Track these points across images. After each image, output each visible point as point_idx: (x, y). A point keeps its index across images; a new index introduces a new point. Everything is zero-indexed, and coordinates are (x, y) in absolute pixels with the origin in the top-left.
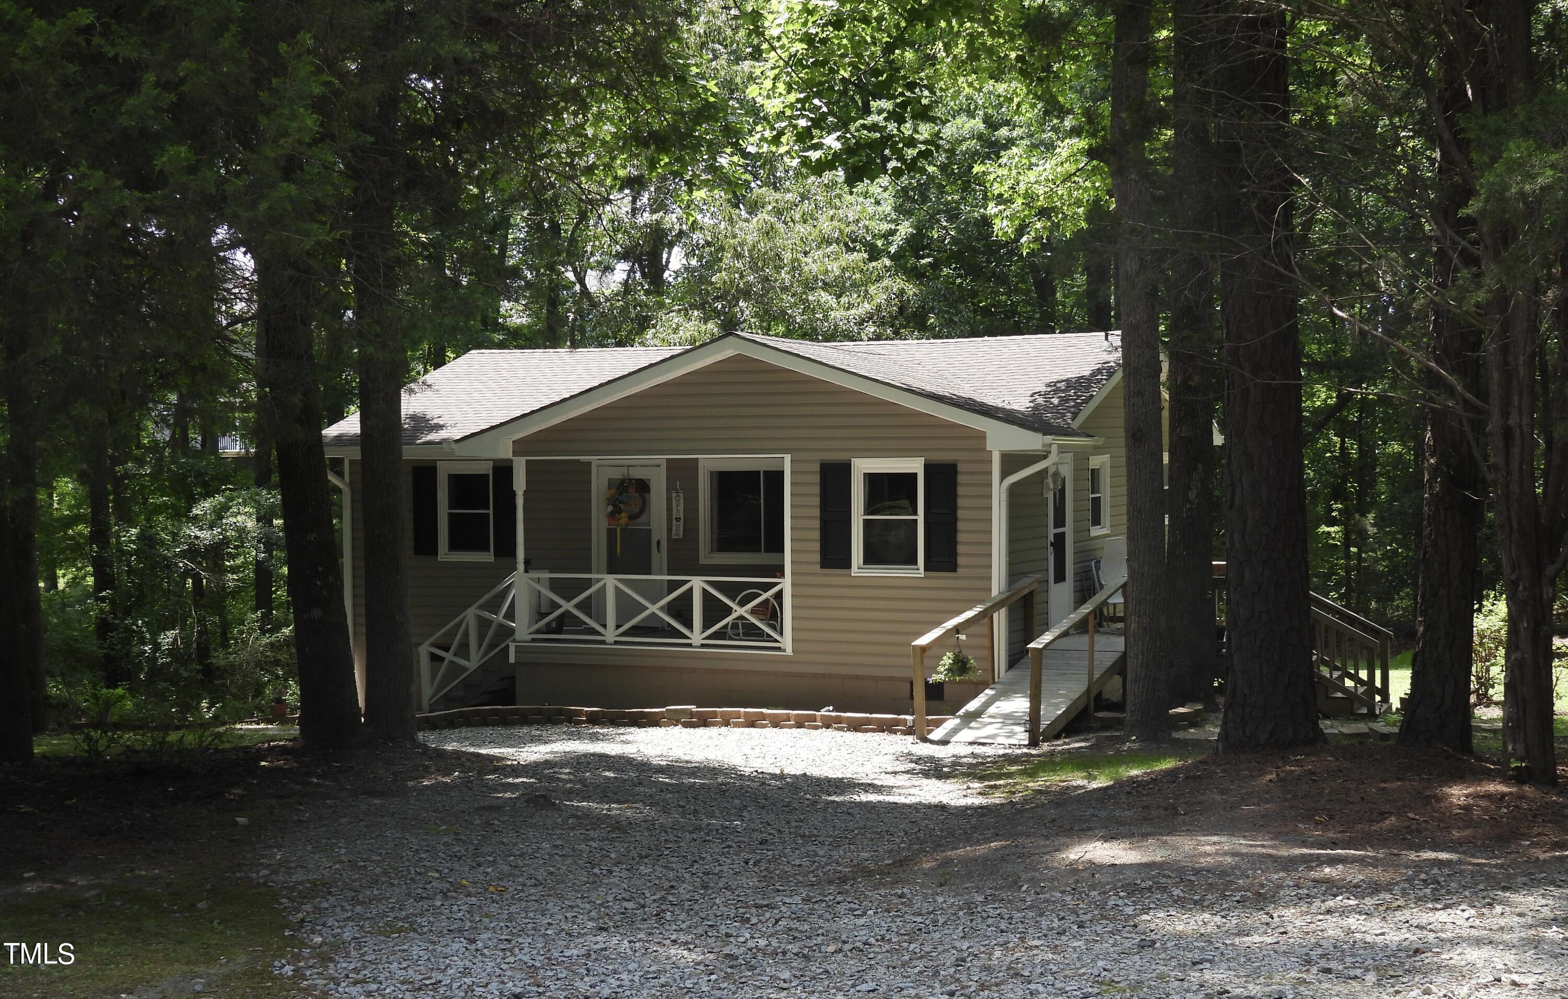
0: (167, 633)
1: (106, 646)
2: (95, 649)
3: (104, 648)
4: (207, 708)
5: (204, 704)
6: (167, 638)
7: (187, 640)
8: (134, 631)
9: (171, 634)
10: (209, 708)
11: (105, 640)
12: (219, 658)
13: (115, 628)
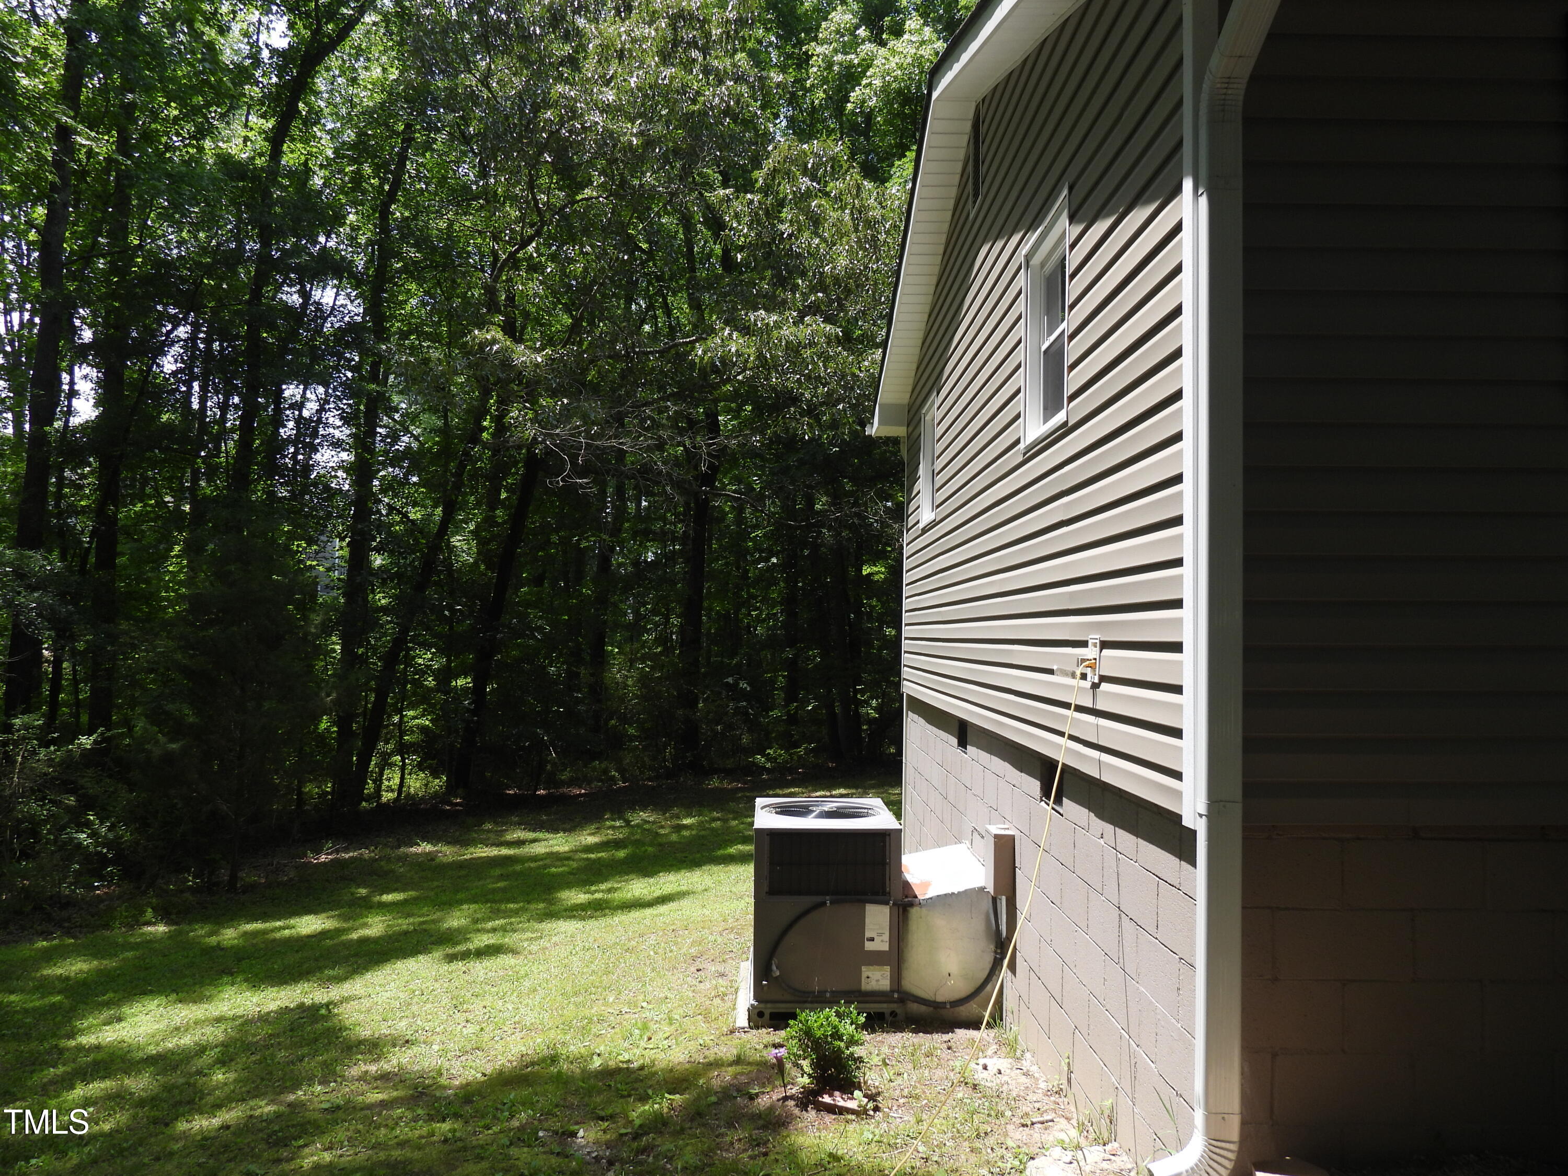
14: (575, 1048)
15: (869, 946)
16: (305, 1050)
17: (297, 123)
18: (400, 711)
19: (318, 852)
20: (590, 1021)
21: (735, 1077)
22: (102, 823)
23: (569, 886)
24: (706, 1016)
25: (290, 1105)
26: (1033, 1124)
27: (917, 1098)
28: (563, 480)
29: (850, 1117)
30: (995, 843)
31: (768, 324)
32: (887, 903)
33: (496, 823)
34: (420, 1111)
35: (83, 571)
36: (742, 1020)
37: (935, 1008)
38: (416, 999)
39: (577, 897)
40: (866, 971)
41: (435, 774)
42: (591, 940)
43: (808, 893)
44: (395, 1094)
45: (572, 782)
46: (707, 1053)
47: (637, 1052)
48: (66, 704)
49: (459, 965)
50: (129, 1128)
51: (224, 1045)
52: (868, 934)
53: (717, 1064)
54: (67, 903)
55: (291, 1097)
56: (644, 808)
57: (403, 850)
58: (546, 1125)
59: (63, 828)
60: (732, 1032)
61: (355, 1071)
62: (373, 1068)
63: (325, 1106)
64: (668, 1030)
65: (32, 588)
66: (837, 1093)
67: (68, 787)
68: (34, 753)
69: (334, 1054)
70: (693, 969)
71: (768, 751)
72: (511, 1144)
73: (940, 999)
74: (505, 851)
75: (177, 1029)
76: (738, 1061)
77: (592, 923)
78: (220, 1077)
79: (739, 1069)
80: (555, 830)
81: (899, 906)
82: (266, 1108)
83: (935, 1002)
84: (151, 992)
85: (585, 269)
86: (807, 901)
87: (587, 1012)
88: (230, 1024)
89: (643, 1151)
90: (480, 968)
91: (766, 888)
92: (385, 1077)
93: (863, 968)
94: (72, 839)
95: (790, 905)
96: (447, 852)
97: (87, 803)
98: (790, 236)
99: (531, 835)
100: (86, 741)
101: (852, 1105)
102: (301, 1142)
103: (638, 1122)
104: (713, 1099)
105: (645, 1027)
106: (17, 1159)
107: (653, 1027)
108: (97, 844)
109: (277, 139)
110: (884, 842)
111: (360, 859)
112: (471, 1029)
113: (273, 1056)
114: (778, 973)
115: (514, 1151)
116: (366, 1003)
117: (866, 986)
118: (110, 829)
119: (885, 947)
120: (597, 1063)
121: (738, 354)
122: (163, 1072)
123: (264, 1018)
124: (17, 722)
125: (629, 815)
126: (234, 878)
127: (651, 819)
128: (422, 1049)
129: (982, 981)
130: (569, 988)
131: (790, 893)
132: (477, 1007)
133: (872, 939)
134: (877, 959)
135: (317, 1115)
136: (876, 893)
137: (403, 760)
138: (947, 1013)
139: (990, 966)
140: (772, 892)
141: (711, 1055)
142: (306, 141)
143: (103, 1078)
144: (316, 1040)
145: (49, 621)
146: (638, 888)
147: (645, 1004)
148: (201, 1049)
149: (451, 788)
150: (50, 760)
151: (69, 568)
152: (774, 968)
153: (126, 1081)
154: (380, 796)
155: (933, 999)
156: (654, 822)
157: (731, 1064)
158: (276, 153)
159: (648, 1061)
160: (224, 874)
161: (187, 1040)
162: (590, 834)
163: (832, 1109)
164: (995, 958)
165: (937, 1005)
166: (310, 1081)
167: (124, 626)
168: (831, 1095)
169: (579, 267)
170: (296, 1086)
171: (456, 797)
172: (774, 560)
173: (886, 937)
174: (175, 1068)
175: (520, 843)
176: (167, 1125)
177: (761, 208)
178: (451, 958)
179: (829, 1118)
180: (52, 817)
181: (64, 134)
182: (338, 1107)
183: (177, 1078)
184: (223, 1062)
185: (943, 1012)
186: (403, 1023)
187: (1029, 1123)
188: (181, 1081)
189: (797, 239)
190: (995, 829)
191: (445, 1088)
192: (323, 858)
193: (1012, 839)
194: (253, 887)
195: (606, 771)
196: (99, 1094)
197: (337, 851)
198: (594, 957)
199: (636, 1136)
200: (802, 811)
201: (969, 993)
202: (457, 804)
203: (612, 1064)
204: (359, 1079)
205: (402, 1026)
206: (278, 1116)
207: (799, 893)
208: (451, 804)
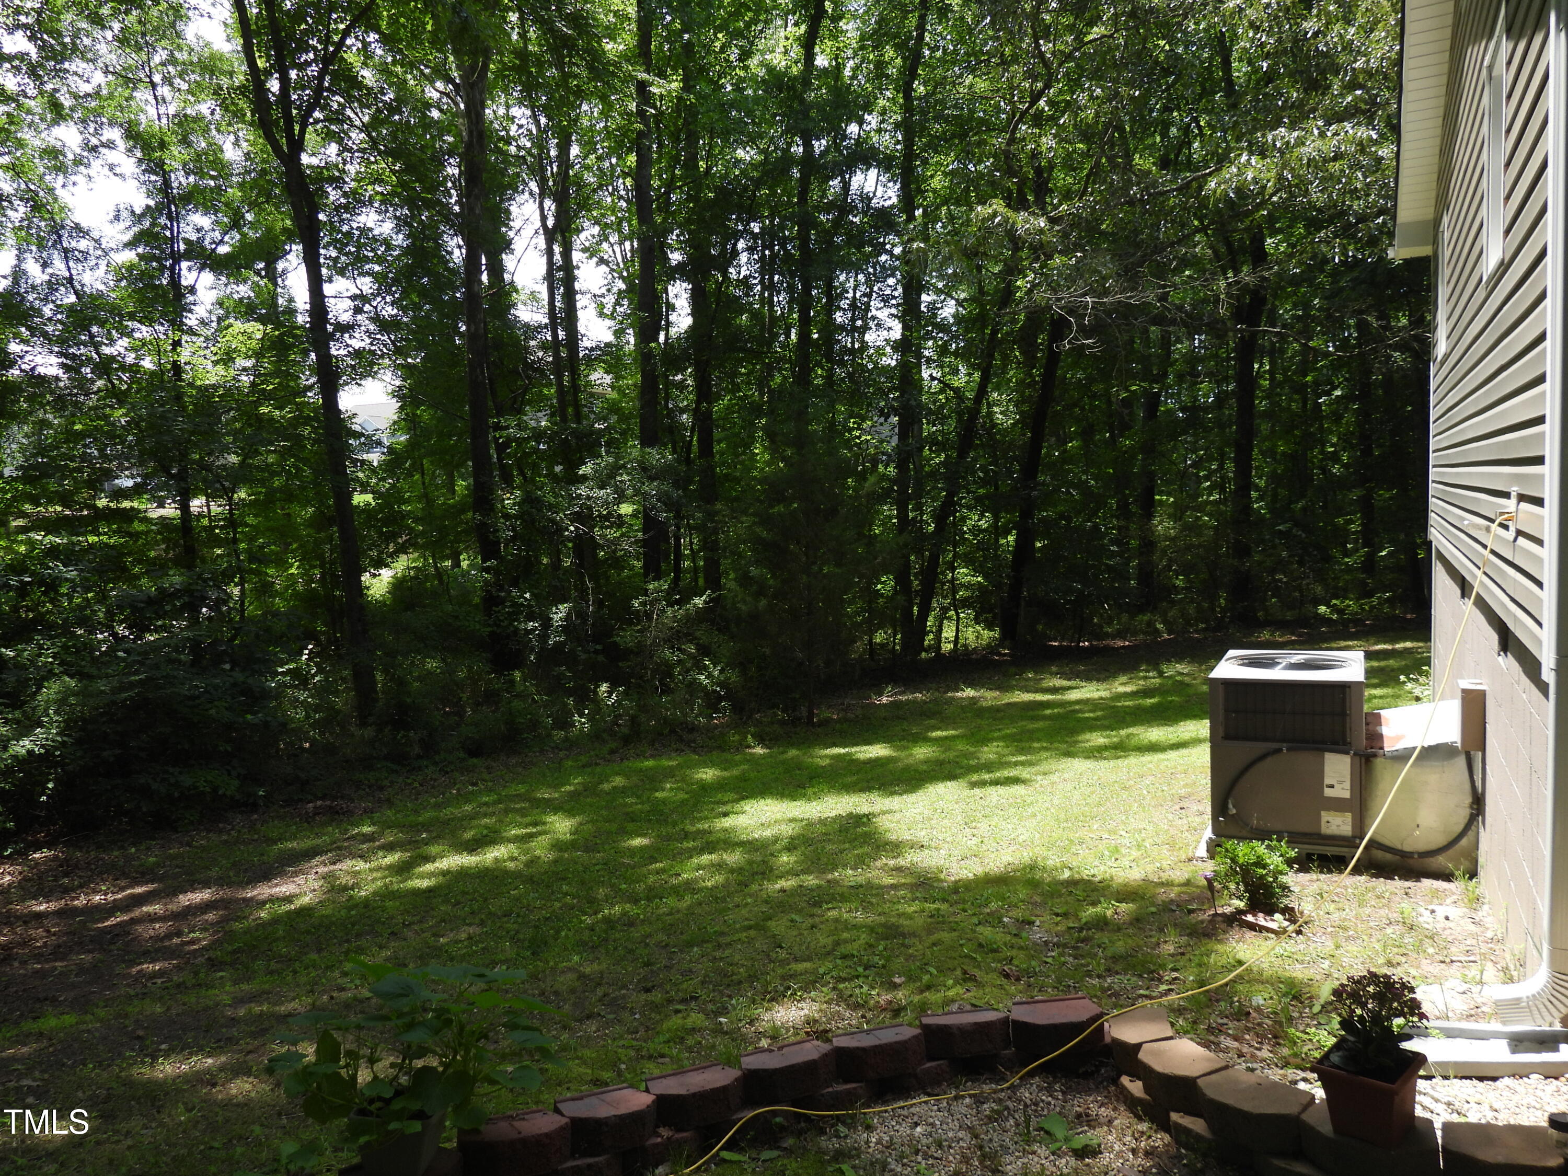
0: (560, 607)
1: (491, 622)
2: (478, 627)
3: (489, 625)
4: (608, 692)
5: (604, 687)
6: (559, 613)
7: (582, 615)
8: (522, 605)
9: (564, 608)
10: (610, 693)
11: (490, 615)
12: (626, 637)
13: (502, 602)
14: (1053, 861)
15: (1328, 792)
16: (847, 845)
17: (826, 22)
18: (953, 569)
19: (881, 694)
20: (1071, 841)
21: (1179, 895)
22: (715, 667)
23: (1092, 729)
24: (1172, 846)
25: (828, 881)
26: (1452, 961)
27: (1346, 929)
28: (1069, 343)
29: (1270, 935)
30: (1463, 699)
31: (1288, 143)
32: (1347, 753)
33: (1036, 673)
34: (918, 895)
35: (688, 461)
36: (1202, 851)
37: (1402, 857)
38: (936, 816)
39: (1098, 739)
40: (1325, 816)
41: (990, 627)
42: (1096, 778)
43: (1265, 739)
44: (903, 881)
45: (1120, 635)
46: (1162, 874)
47: (1102, 868)
48: (687, 571)
49: (977, 791)
50: (723, 886)
51: (792, 838)
52: (1327, 781)
53: (1169, 884)
54: (692, 729)
55: (830, 876)
56: (1180, 660)
57: (950, 694)
58: (1010, 914)
59: (688, 671)
60: (1190, 860)
61: (879, 863)
62: (892, 863)
63: (852, 884)
64: (1135, 854)
65: (652, 479)
66: (1261, 915)
67: (690, 637)
68: (664, 611)
69: (866, 849)
70: (1177, 807)
71: (1334, 602)
72: (980, 923)
73: (1407, 848)
74: (1039, 697)
75: (762, 825)
76: (1188, 883)
77: (1103, 764)
78: (785, 859)
79: (1184, 889)
80: (1089, 679)
81: (1361, 756)
82: (811, 880)
83: (1402, 851)
84: (747, 798)
85: (1097, 115)
86: (1261, 747)
87: (1071, 835)
88: (799, 824)
89: (1084, 940)
90: (995, 794)
91: (1221, 733)
92: (899, 869)
93: (1323, 813)
94: (695, 679)
95: (1245, 750)
96: (989, 697)
97: (704, 650)
98: (1316, 34)
99: (1065, 683)
100: (699, 601)
101: (1273, 925)
102: (830, 906)
103: (1084, 920)
104: (1153, 909)
105: (1117, 850)
106: (655, 897)
107: (1123, 851)
108: (713, 684)
109: (808, 43)
110: (1344, 694)
111: (914, 701)
112: (975, 841)
113: (824, 848)
114: (1234, 811)
115: (980, 929)
116: (898, 816)
117: (1326, 830)
118: (721, 671)
119: (1347, 795)
120: (1067, 874)
121: (1255, 181)
122: (749, 852)
123: (823, 822)
124: (651, 586)
125: (1164, 667)
126: (811, 715)
127: (1185, 671)
128: (934, 853)
129: (1455, 835)
130: (1062, 816)
131: (1246, 738)
132: (983, 827)
133: (1332, 786)
134: (1338, 805)
135: (845, 889)
136: (1335, 743)
137: (958, 614)
138: (1415, 863)
139: (1466, 821)
140: (1227, 737)
141: (1165, 877)
142: (835, 38)
143: (710, 853)
144: (855, 839)
145: (665, 504)
146: (1155, 734)
147: (1123, 833)
148: (776, 839)
149: (1002, 642)
150: (675, 616)
151: (677, 460)
152: (1231, 806)
153: (725, 856)
154: (939, 648)
155: (1399, 847)
156: (1187, 675)
157: (1179, 885)
158: (809, 57)
159: (1108, 876)
160: (804, 711)
161: (768, 833)
162: (1122, 684)
163: (1253, 927)
164: (1472, 814)
165: (1404, 855)
166: (845, 866)
167: (719, 506)
168: (1255, 915)
169: (1090, 113)
170: (835, 868)
171: (1004, 648)
172: (1338, 393)
173: (1347, 785)
174: (757, 850)
175: (1054, 690)
176: (746, 886)
177: (1280, 10)
178: (973, 785)
179: (1250, 934)
180: (680, 661)
181: (642, 87)
182: (861, 886)
183: (758, 857)
184: (791, 847)
185: (1411, 861)
186: (923, 833)
187: (1448, 960)
188: (759, 859)
189: (1325, 36)
190: (1466, 684)
191: (942, 881)
192: (885, 700)
193: (1483, 694)
194: (825, 723)
195: (1150, 624)
196: (707, 862)
197: (896, 694)
198: (1093, 793)
199: (1081, 930)
200: (1269, 663)
201: (1441, 845)
202: (1005, 655)
203: (1077, 876)
204: (881, 868)
205: (921, 835)
206: (819, 887)
207: (1255, 739)
208: (1000, 654)
